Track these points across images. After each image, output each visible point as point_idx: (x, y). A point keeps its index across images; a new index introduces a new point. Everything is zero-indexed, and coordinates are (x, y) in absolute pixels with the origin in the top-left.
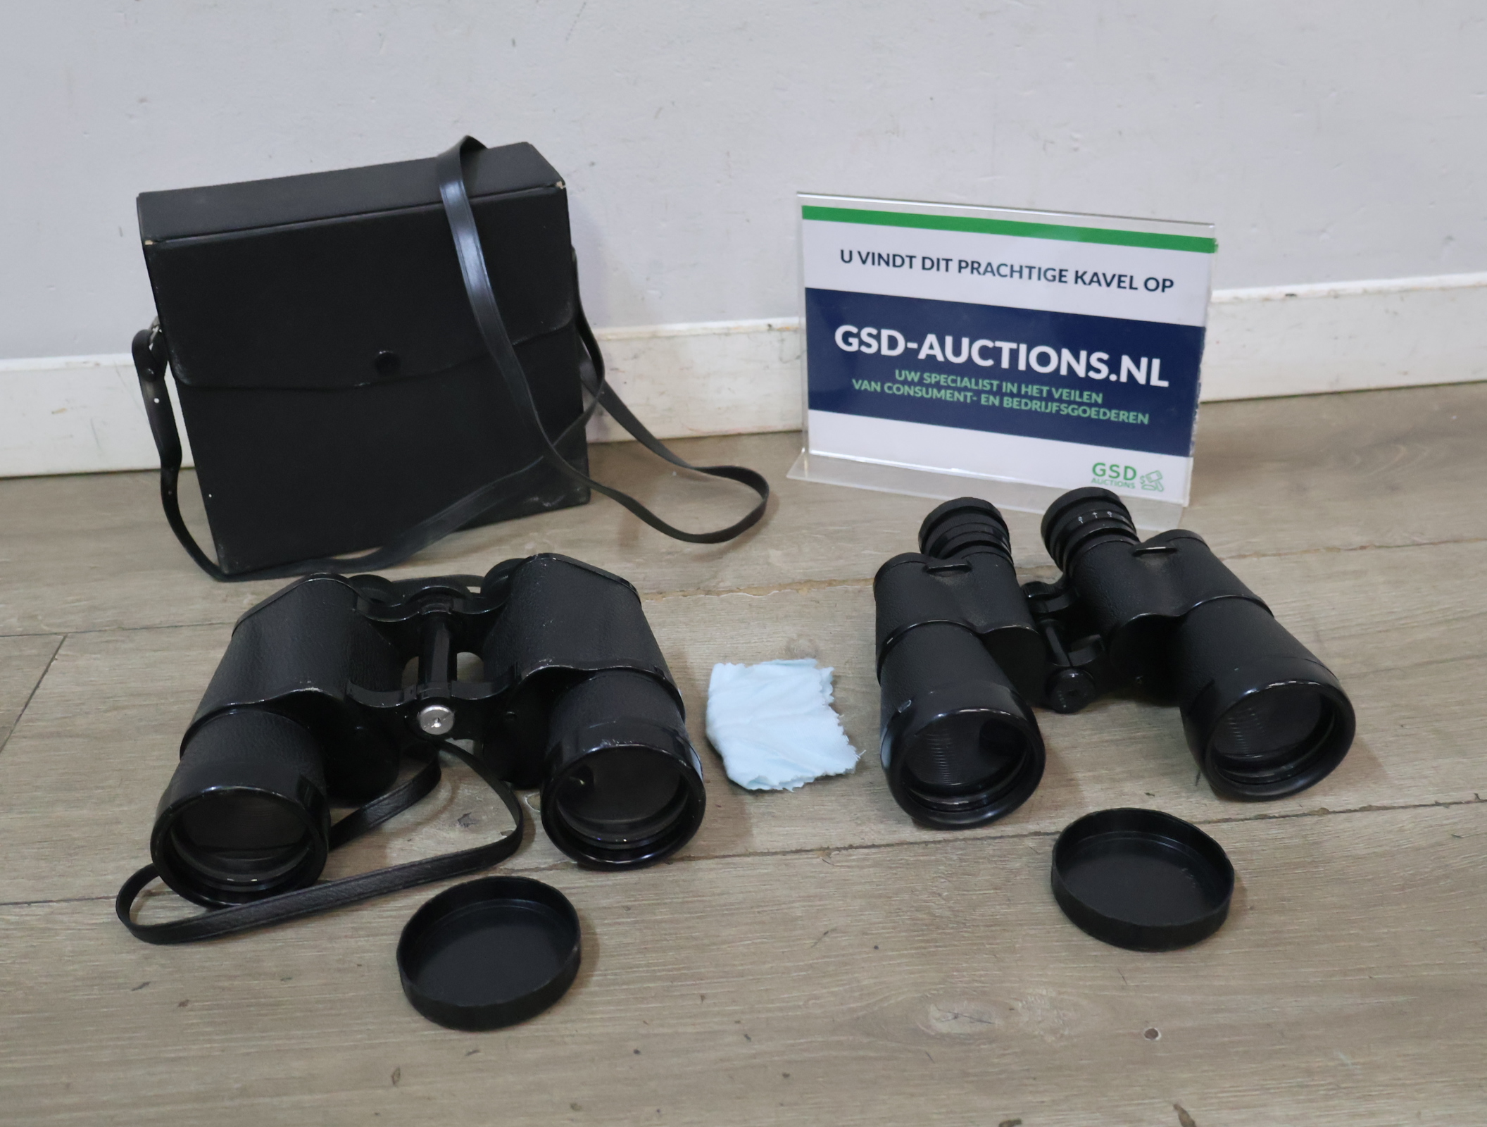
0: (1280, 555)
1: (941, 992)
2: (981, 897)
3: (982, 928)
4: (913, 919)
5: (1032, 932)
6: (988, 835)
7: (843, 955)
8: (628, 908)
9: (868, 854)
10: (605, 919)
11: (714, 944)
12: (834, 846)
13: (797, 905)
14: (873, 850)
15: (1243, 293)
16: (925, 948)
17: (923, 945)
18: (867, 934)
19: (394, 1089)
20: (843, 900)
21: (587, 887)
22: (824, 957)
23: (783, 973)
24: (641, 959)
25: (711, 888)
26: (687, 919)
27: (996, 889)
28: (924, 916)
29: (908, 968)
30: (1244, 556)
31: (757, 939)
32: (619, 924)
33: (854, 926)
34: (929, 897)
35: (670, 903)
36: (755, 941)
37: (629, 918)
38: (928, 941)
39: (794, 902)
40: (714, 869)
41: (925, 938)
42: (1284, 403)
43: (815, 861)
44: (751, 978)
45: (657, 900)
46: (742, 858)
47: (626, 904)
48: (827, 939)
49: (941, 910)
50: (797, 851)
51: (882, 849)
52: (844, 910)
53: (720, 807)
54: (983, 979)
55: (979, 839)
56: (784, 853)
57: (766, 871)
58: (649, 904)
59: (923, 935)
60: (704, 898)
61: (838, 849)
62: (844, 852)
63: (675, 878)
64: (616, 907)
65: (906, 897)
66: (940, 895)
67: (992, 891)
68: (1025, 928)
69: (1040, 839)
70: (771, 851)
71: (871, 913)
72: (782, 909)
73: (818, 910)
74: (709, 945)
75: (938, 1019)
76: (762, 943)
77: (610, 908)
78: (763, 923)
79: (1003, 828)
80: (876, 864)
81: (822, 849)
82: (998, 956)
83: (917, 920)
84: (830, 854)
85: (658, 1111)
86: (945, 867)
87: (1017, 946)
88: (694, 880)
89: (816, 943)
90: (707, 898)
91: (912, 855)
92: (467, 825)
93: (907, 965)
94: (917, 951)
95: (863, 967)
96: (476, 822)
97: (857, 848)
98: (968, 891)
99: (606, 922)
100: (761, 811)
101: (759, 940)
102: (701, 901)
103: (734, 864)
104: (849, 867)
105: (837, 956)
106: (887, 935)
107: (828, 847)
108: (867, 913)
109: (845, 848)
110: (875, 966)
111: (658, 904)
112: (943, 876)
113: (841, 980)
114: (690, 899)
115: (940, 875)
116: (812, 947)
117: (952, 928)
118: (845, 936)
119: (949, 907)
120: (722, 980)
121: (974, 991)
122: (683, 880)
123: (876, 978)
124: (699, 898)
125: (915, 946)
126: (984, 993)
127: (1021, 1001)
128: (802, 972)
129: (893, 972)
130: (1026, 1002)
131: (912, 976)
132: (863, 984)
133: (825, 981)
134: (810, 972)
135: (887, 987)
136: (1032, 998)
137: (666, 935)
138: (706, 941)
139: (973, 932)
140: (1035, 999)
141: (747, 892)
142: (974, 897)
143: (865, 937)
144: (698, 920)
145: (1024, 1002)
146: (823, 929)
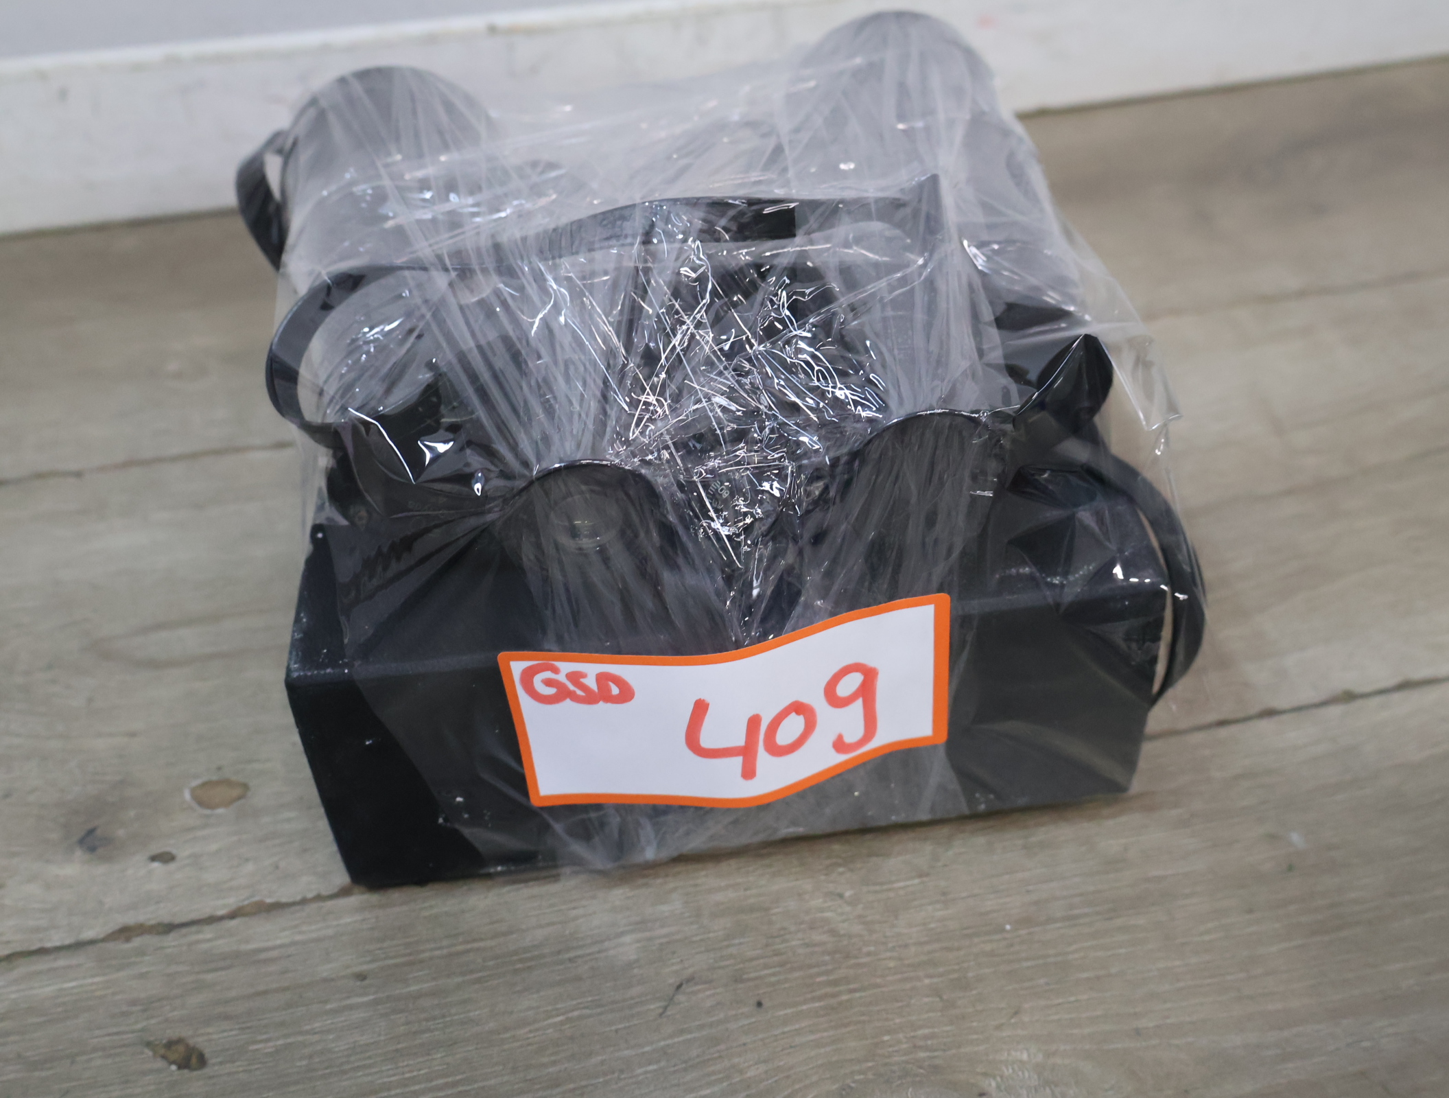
1: (870, 1076)
3: (913, 949)
4: (807, 945)
7: (711, 1025)
8: (361, 977)
10: (326, 1002)
11: (506, 1029)
13: (627, 939)
16: (834, 995)
17: (829, 990)
18: (742, 981)
20: (697, 923)
21: (293, 943)
22: (682, 1032)
23: (622, 1071)
25: (492, 923)
26: (458, 987)
27: (920, 876)
28: (824, 938)
29: (812, 1037)
31: (573, 1011)
32: (351, 1008)
33: (720, 968)
34: (825, 902)
35: (431, 958)
36: (570, 1015)
37: (367, 995)
38: (835, 983)
39: (622, 934)
41: (831, 978)
45: (410, 954)
47: (357, 970)
48: (680, 997)
49: (845, 925)
52: (702, 940)
54: (929, 1042)
58: (396, 965)
59: (827, 973)
60: (481, 944)
63: (434, 911)
64: (343, 977)
65: (792, 905)
66: (841, 896)
67: (917, 881)
71: (742, 940)
72: (606, 950)
73: (661, 944)
74: (497, 1032)
76: (580, 1018)
77: (333, 980)
78: (579, 979)
82: (945, 997)
83: (815, 945)
87: (970, 975)
88: (463, 912)
89: (665, 1008)
93: (812, 1032)
94: (822, 1004)
95: (744, 1044)
98: (882, 884)
99: (329, 1007)
101: (576, 1013)
102: (478, 949)
105: (701, 1027)
106: (773, 979)
108: (737, 941)
110: (762, 1040)
111: (412, 963)
113: (713, 1073)
114: (460, 948)
116: (661, 1015)
118: (709, 989)
119: (859, 917)
121: (921, 1067)
123: (765, 1061)
124: (475, 945)
125: (818, 993)
126: (936, 1069)
127: (994, 1077)
128: (650, 1064)
129: (791, 1047)
130: (1002, 1077)
131: (822, 1050)
132: (749, 1074)
133: (688, 1078)
134: (663, 1064)
135: (788, 1077)
136: (1008, 1070)
137: (427, 1020)
138: (492, 1025)
139: (900, 959)
140: (1013, 1069)
141: (549, 925)
142: (892, 894)
143: (741, 986)
144: (477, 986)
145: (999, 1079)
146: (673, 980)
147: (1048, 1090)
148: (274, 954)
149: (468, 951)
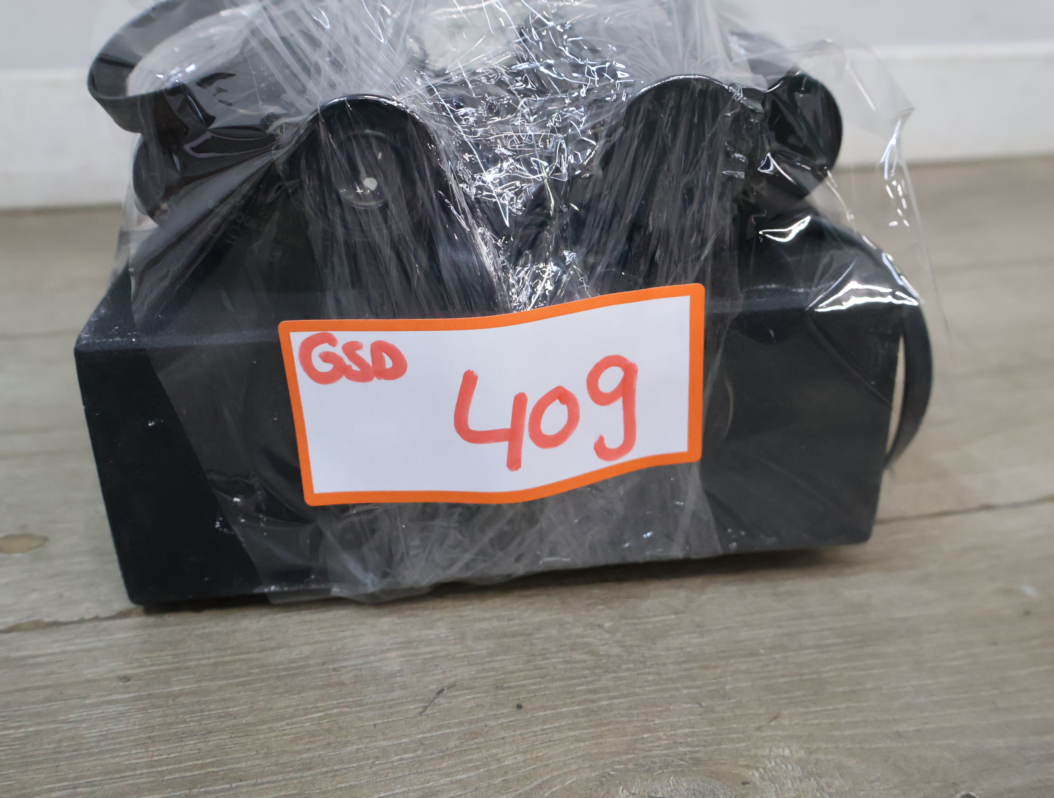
1: (630, 766)
3: (671, 667)
4: (568, 662)
5: (744, 667)
7: (470, 722)
8: (126, 679)
10: (85, 698)
11: (264, 722)
13: (393, 654)
16: (593, 701)
17: (589, 696)
18: (502, 688)
20: (461, 644)
21: (65, 652)
22: (440, 727)
23: (377, 758)
25: (262, 640)
26: (220, 688)
28: (584, 657)
29: (572, 733)
31: (332, 709)
32: (110, 703)
33: (481, 678)
34: (585, 630)
35: (197, 666)
36: (330, 712)
37: (128, 693)
38: (595, 691)
39: (388, 650)
41: (591, 687)
44: (324, 769)
47: (122, 673)
48: (440, 700)
49: (605, 647)
52: (465, 657)
54: (689, 740)
58: (161, 671)
59: (587, 683)
60: (249, 656)
63: (206, 631)
64: (107, 679)
65: (553, 632)
66: (601, 626)
67: (673, 617)
68: (732, 661)
71: (504, 657)
72: (370, 663)
73: (425, 659)
74: (255, 724)
76: (340, 714)
77: (95, 681)
78: (341, 684)
82: (703, 704)
83: (576, 662)
87: (728, 687)
88: (234, 632)
89: (425, 708)
90: (255, 655)
93: (571, 729)
94: (581, 707)
95: (503, 738)
98: (639, 618)
99: (88, 701)
101: (335, 711)
102: (244, 660)
105: (461, 724)
106: (533, 687)
108: (499, 658)
110: (521, 735)
111: (178, 669)
113: (471, 761)
114: (227, 659)
116: (420, 713)
117: (628, 670)
118: (469, 694)
119: (618, 642)
120: (275, 778)
121: (682, 760)
123: (523, 752)
124: (243, 657)
125: (578, 699)
126: (697, 762)
127: (757, 769)
128: (406, 753)
129: (550, 741)
130: (764, 769)
131: (582, 744)
132: (507, 763)
133: (445, 764)
134: (419, 753)
135: (547, 765)
136: (770, 763)
137: (184, 713)
138: (249, 719)
139: (659, 674)
140: (776, 763)
141: (316, 643)
142: (650, 626)
143: (501, 692)
144: (240, 688)
145: (761, 770)
146: (435, 687)
147: (812, 779)
148: (44, 659)
149: (235, 661)
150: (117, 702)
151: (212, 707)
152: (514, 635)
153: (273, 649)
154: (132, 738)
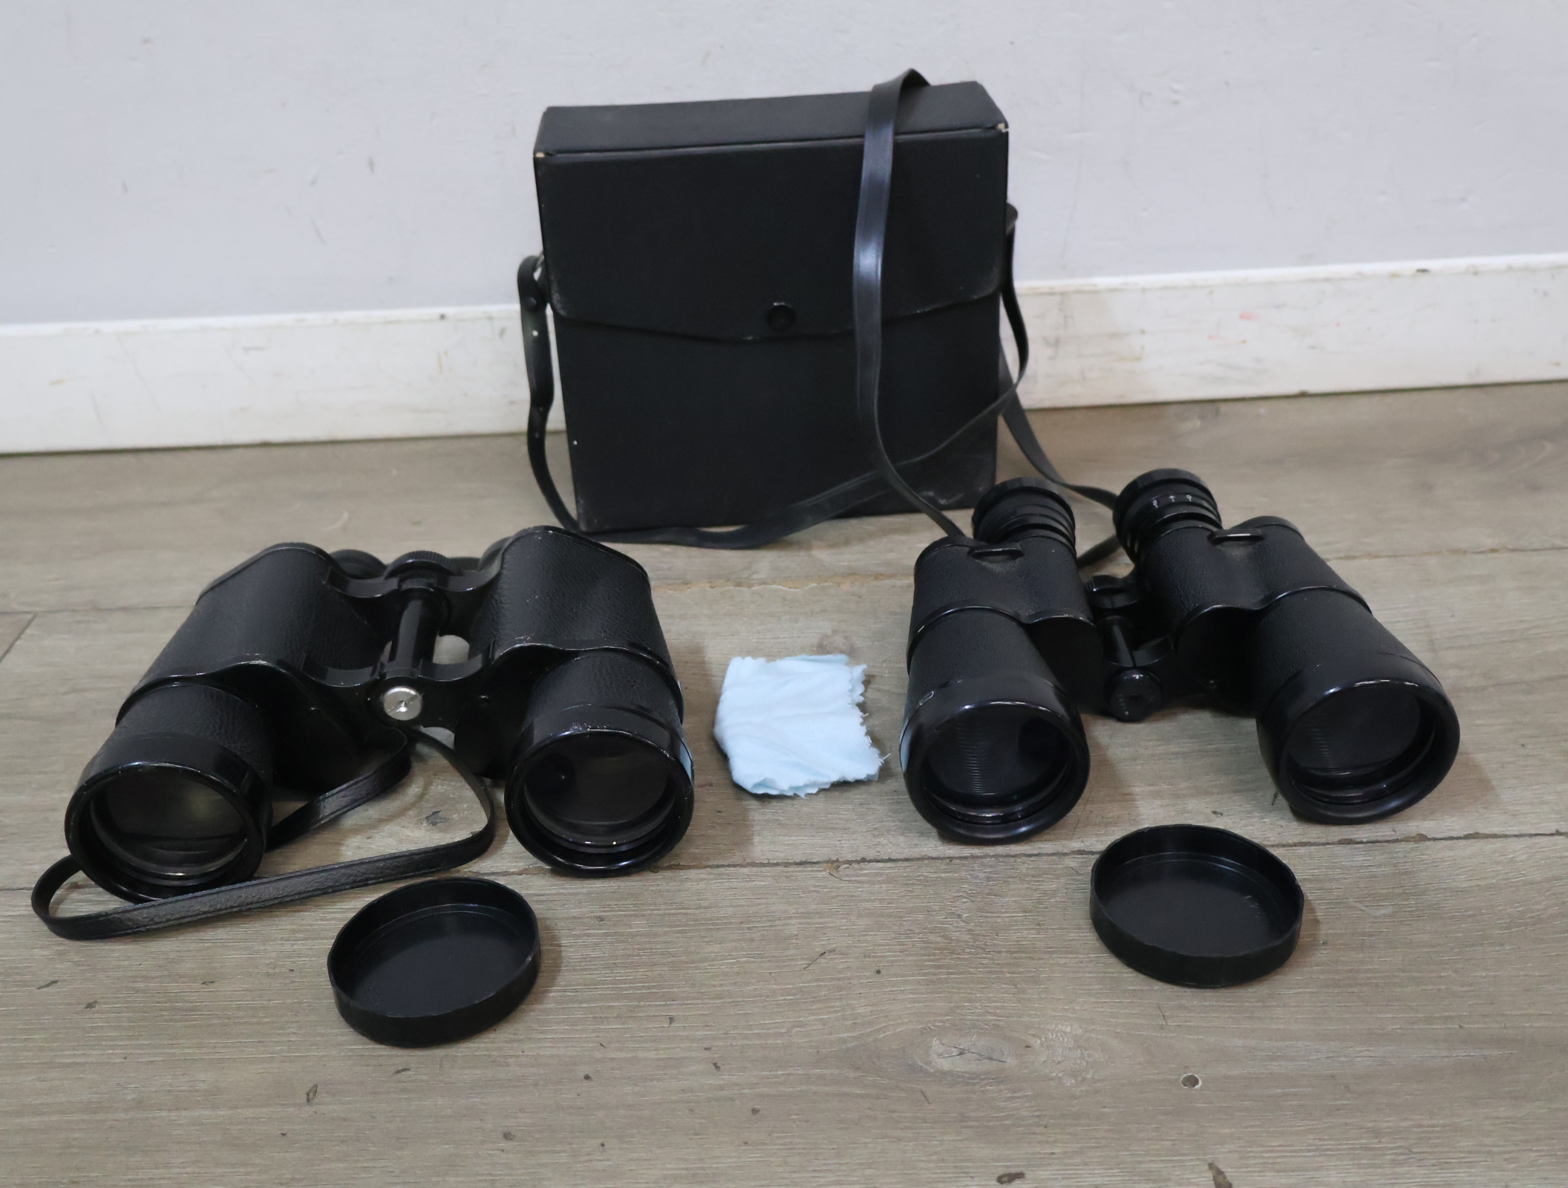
0: (1395, 556)
1: (947, 1025)
2: (1006, 919)
3: (1004, 955)
5: (1062, 961)
6: (1023, 852)
7: (839, 979)
8: (601, 919)
9: (881, 869)
10: (572, 930)
11: (693, 962)
12: (845, 859)
13: (793, 921)
14: (889, 865)
15: (1367, 268)
16: (934, 974)
17: (932, 970)
18: (869, 957)
19: (307, 1108)
20: (847, 918)
21: (559, 894)
22: (817, 980)
23: (768, 997)
24: (607, 975)
25: (698, 900)
26: (666, 933)
27: (1025, 912)
28: (939, 939)
29: (911, 996)
30: (1354, 558)
31: (742, 958)
32: (588, 935)
33: (855, 947)
34: (947, 918)
35: (651, 915)
36: (740, 960)
37: (601, 930)
38: (939, 967)
39: (790, 918)
40: (705, 879)
41: (936, 964)
42: (1415, 396)
43: (820, 875)
44: (730, 1000)
45: (635, 910)
46: (737, 868)
47: (599, 914)
48: (822, 960)
49: (958, 934)
50: (801, 864)
51: (899, 864)
52: (847, 929)
53: (720, 812)
54: (998, 1011)
55: (1013, 856)
56: (787, 865)
57: (763, 883)
58: (625, 915)
59: (934, 960)
60: (689, 911)
61: (850, 862)
62: (855, 866)
63: (659, 888)
64: (587, 917)
65: (921, 917)
66: (959, 916)
67: (1020, 915)
68: (1055, 956)
69: (1083, 858)
70: (771, 861)
71: (877, 933)
72: (775, 926)
73: (816, 928)
74: (686, 963)
75: (940, 1055)
76: (748, 962)
77: (580, 918)
78: (752, 940)
79: (1041, 845)
80: (890, 880)
81: (830, 862)
82: (1019, 986)
83: (929, 943)
84: (839, 867)
85: (603, 1145)
86: (969, 885)
87: (1043, 976)
88: (679, 891)
89: (810, 965)
90: (692, 911)
91: (932, 871)
92: (434, 824)
93: (912, 993)
94: (925, 978)
95: (860, 993)
96: (445, 820)
97: (870, 861)
98: (992, 912)
99: (574, 932)
100: (766, 818)
101: (744, 959)
102: (684, 914)
103: (728, 875)
104: (859, 882)
105: (832, 980)
106: (893, 959)
107: (838, 859)
108: (873, 933)
109: (858, 862)
110: (874, 993)
111: (636, 915)
112: (965, 895)
113: (833, 1007)
114: (672, 911)
115: (961, 894)
116: (804, 969)
117: (969, 953)
118: (843, 958)
119: (969, 930)
120: (696, 1002)
121: (986, 1025)
122: (668, 891)
123: (872, 1005)
124: (683, 911)
125: (924, 972)
126: (997, 1027)
127: (1040, 1038)
128: (789, 995)
129: (894, 1000)
130: (1046, 1038)
131: (916, 1005)
132: (858, 1011)
133: (814, 1007)
134: (798, 996)
135: (886, 1016)
136: (1052, 1035)
137: (639, 949)
138: (684, 958)
139: (992, 959)
140: (1057, 1036)
141: (738, 906)
142: (999, 920)
143: (867, 959)
144: (678, 935)
145: (1044, 1039)
146: (819, 950)
147: (1079, 1051)
148: (544, 898)
150: (594, 935)
151: (658, 947)
152: (889, 916)
153: (705, 908)
154: (602, 962)
